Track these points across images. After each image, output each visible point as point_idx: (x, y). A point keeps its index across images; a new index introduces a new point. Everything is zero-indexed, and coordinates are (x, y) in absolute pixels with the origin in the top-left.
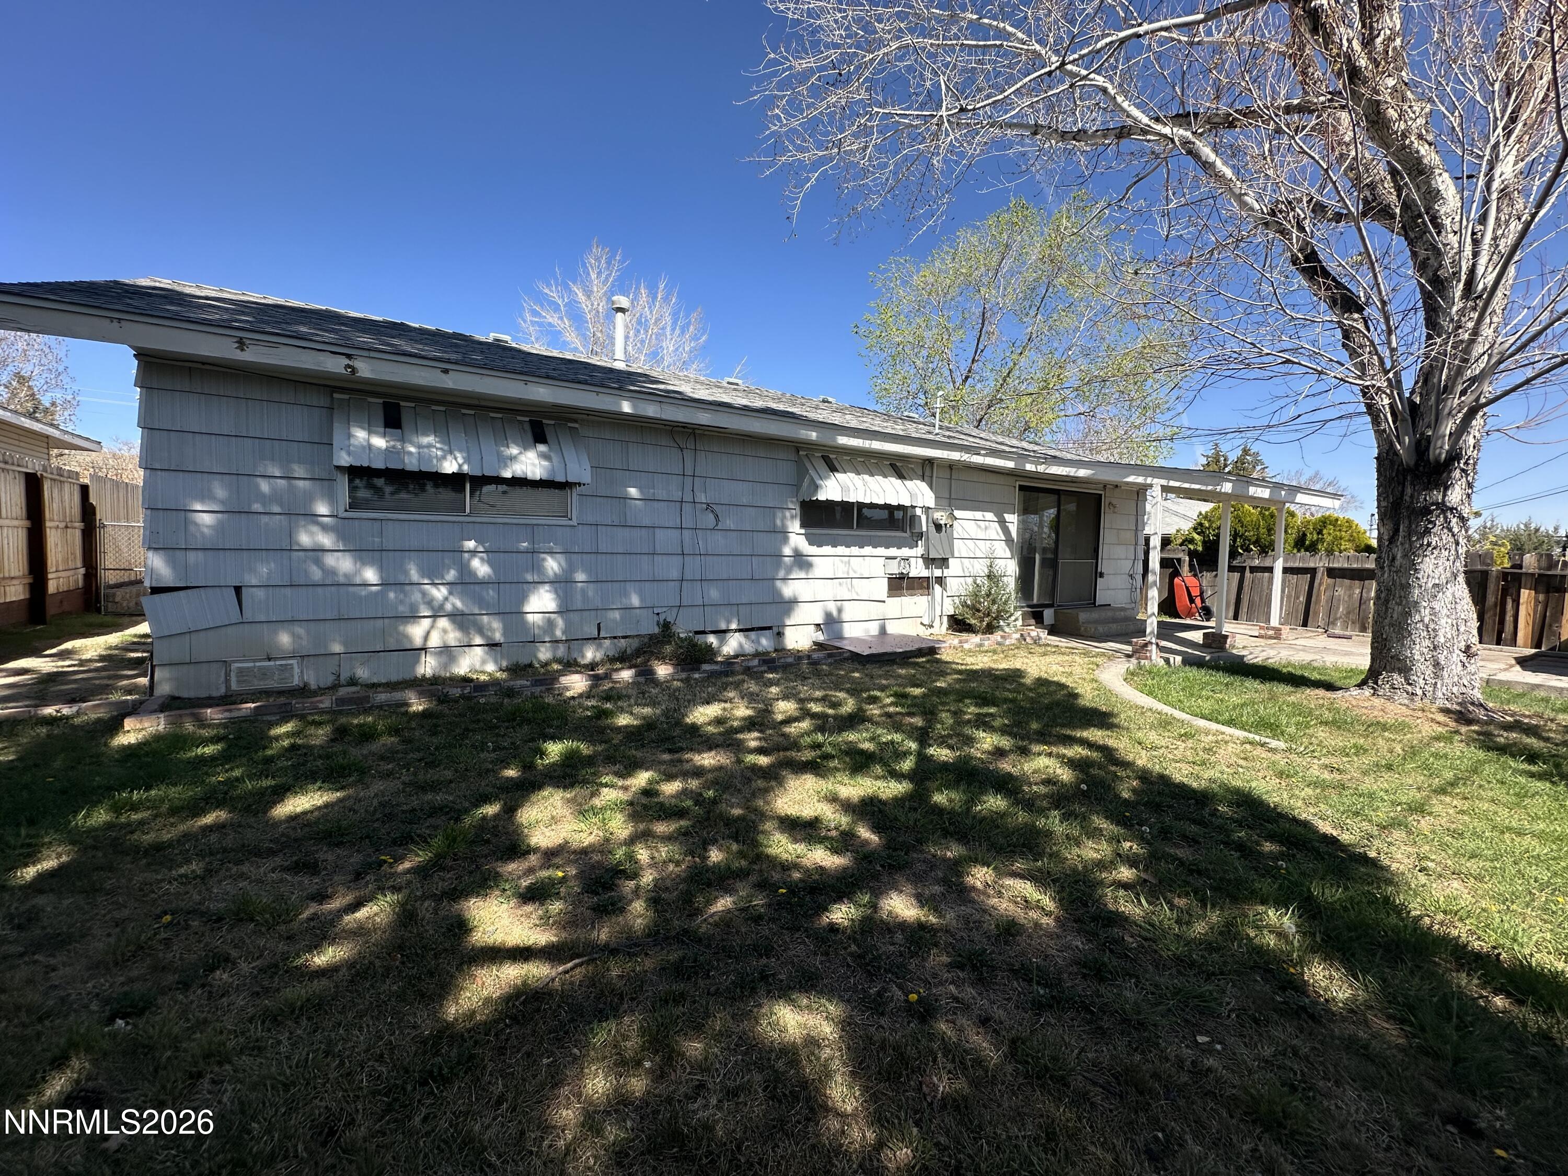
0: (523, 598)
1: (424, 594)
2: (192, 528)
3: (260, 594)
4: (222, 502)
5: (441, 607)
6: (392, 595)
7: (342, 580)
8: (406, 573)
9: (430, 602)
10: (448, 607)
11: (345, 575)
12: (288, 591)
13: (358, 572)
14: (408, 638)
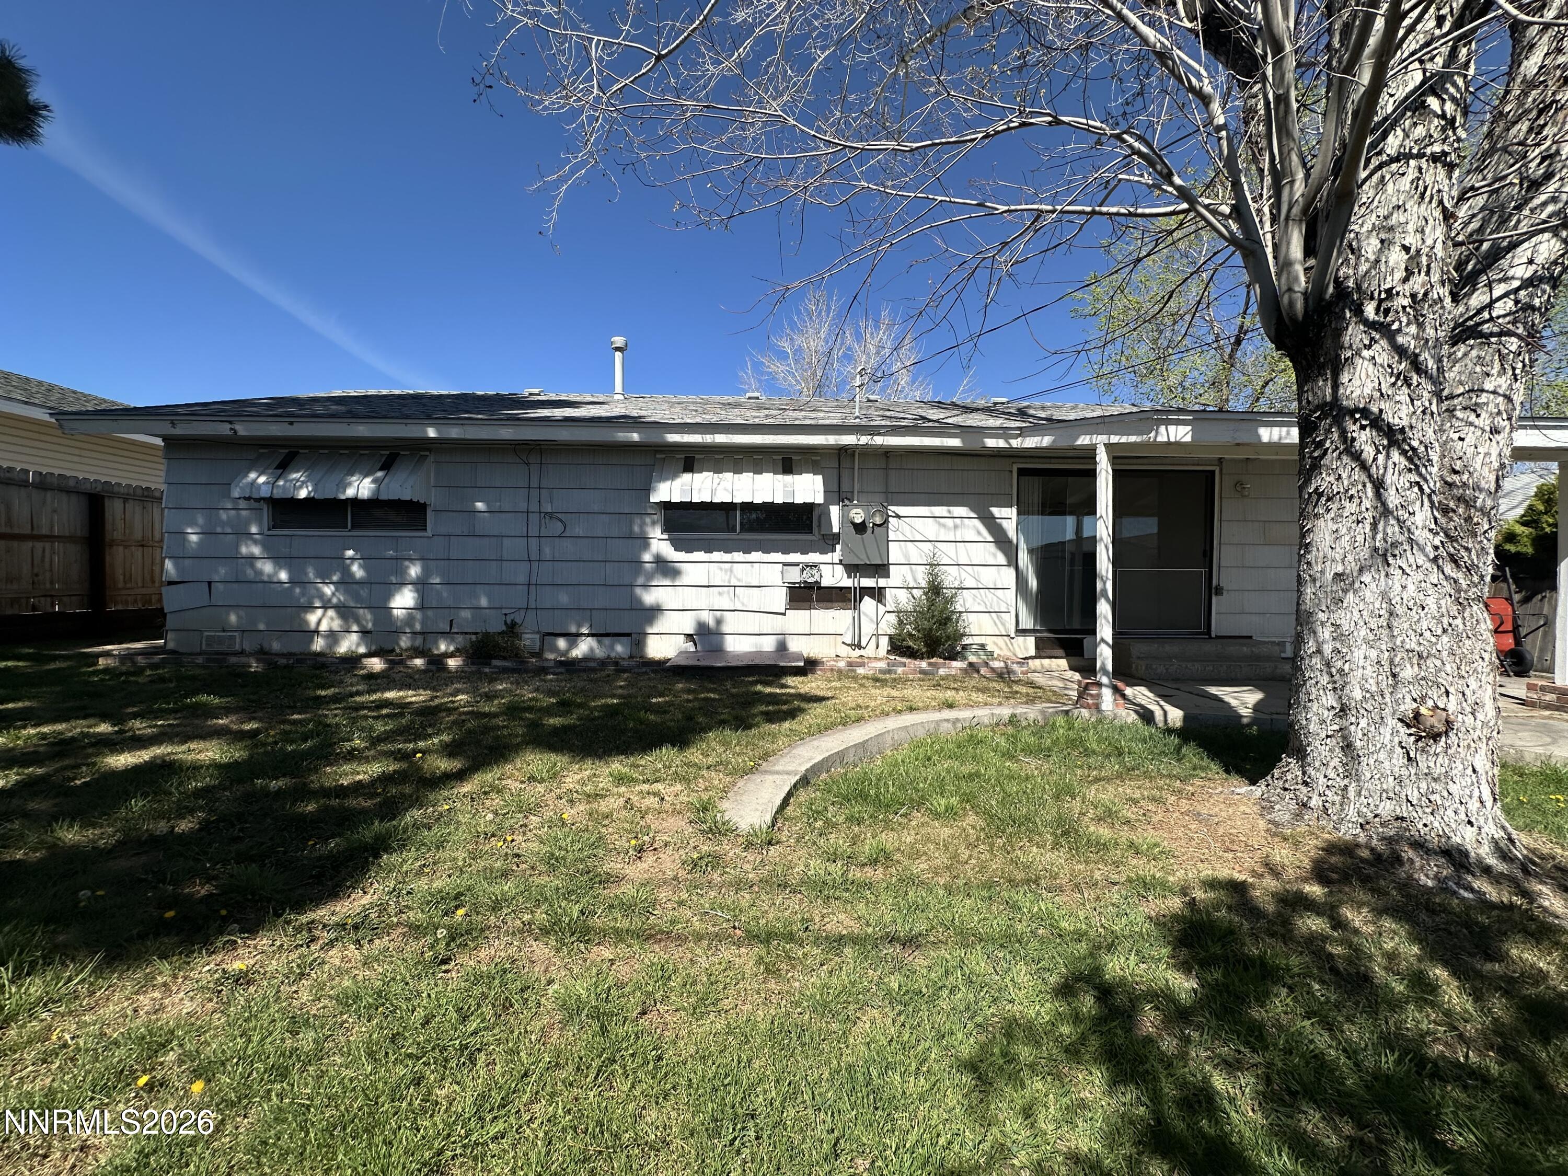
0: (389, 596)
1: (318, 590)
2: (187, 544)
3: (221, 587)
4: (201, 527)
5: (330, 600)
6: (298, 590)
7: (265, 578)
8: (306, 574)
9: (321, 596)
10: (335, 600)
11: (269, 576)
12: (235, 586)
13: (276, 573)
14: (307, 623)
